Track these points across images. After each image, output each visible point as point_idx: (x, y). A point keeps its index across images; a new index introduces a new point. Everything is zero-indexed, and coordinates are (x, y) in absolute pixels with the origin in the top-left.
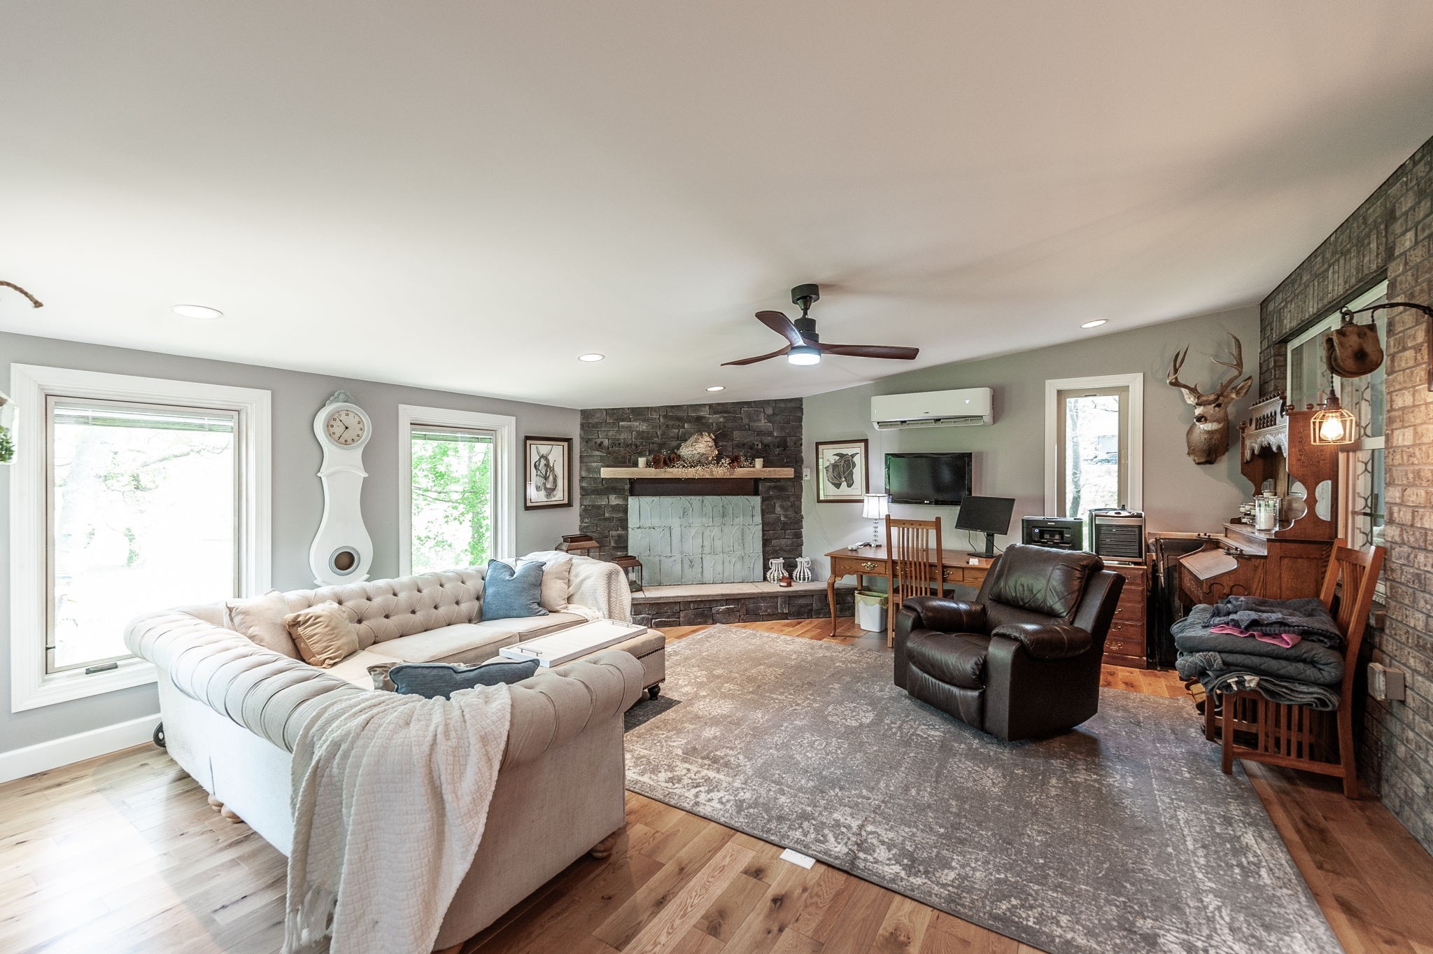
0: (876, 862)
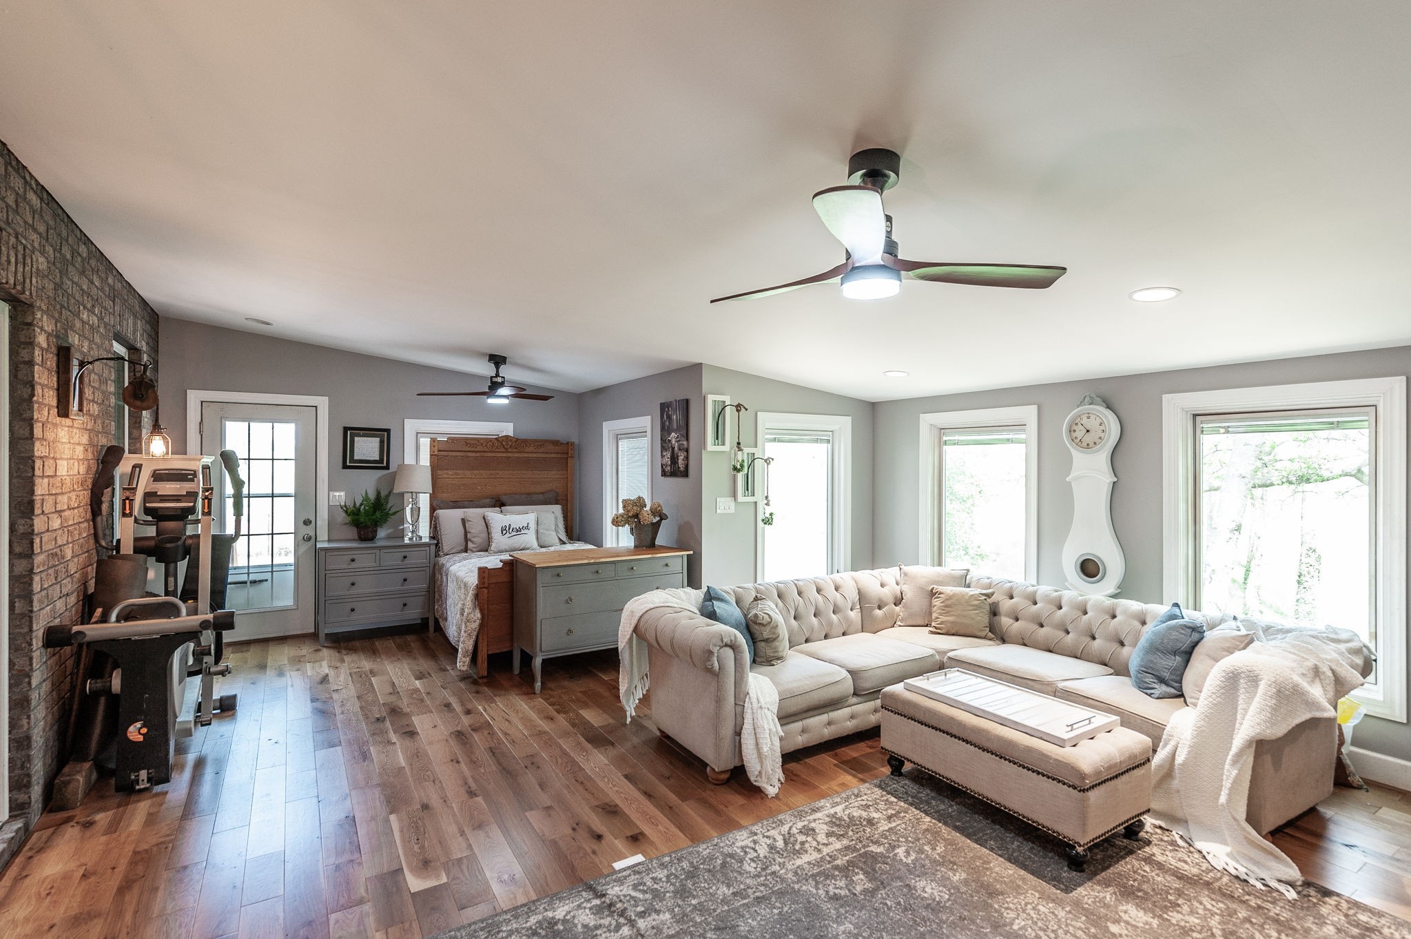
0: (579, 906)
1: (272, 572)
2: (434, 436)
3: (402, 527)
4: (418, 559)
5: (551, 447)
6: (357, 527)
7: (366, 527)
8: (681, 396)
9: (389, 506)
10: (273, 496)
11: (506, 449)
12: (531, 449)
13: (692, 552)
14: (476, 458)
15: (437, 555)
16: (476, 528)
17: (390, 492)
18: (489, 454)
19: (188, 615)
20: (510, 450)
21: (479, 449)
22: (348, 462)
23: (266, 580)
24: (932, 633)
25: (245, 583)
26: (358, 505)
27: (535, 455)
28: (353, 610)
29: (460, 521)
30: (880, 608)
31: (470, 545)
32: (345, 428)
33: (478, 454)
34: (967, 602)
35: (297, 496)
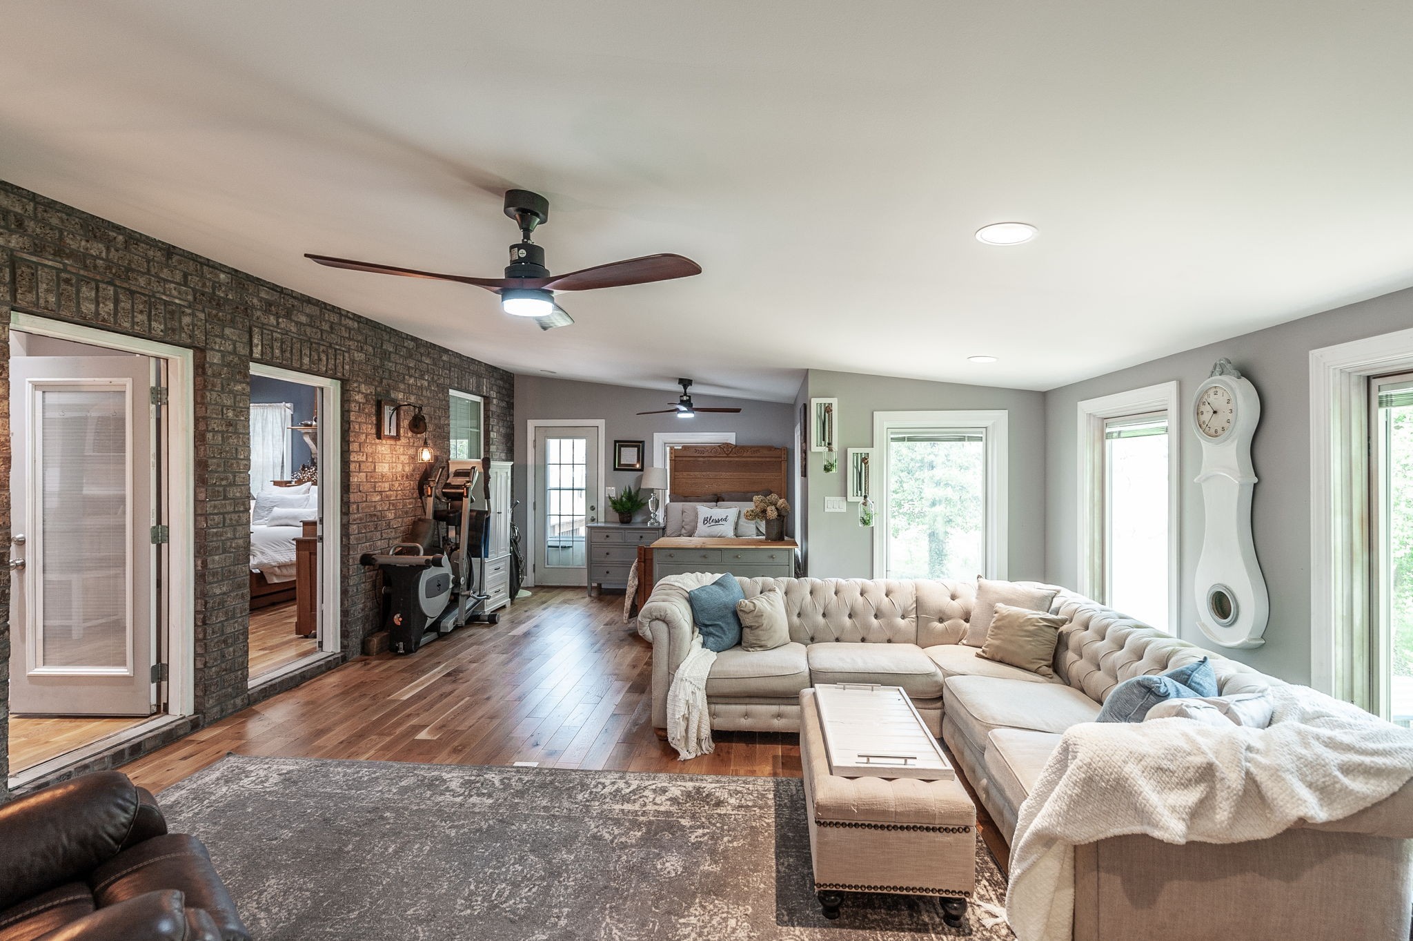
1: (573, 541)
2: (672, 445)
5: (766, 452)
6: (620, 513)
7: (626, 514)
9: (639, 499)
10: (573, 490)
12: (749, 454)
14: (704, 462)
16: (690, 517)
17: (640, 489)
19: (424, 555)
22: (619, 467)
24: (978, 656)
25: (558, 547)
27: (752, 459)
28: (608, 572)
29: (681, 512)
30: (941, 620)
32: (615, 441)
34: (1021, 626)
35: (587, 490)
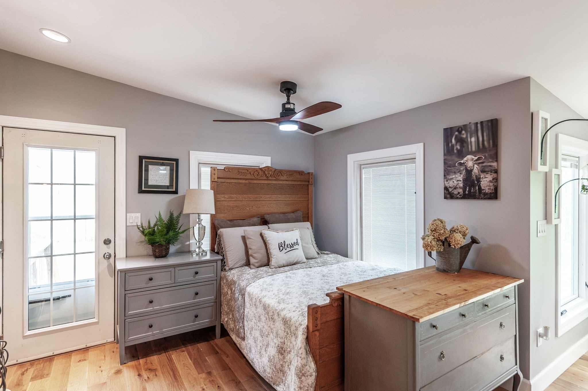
1: (75, 289)
3: (188, 243)
4: (207, 274)
6: (152, 246)
7: (161, 245)
8: (486, 116)
9: (179, 225)
10: (75, 218)
11: (267, 177)
13: (522, 281)
14: (245, 184)
15: (223, 269)
16: (255, 245)
17: (181, 213)
18: (255, 182)
20: (270, 178)
21: (248, 177)
23: (69, 296)
26: (152, 225)
27: (287, 182)
29: (241, 239)
31: (252, 260)
32: (140, 157)
33: (247, 182)
35: (99, 218)
